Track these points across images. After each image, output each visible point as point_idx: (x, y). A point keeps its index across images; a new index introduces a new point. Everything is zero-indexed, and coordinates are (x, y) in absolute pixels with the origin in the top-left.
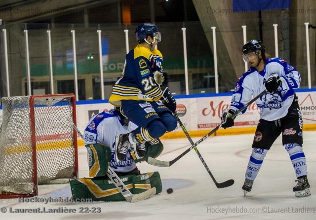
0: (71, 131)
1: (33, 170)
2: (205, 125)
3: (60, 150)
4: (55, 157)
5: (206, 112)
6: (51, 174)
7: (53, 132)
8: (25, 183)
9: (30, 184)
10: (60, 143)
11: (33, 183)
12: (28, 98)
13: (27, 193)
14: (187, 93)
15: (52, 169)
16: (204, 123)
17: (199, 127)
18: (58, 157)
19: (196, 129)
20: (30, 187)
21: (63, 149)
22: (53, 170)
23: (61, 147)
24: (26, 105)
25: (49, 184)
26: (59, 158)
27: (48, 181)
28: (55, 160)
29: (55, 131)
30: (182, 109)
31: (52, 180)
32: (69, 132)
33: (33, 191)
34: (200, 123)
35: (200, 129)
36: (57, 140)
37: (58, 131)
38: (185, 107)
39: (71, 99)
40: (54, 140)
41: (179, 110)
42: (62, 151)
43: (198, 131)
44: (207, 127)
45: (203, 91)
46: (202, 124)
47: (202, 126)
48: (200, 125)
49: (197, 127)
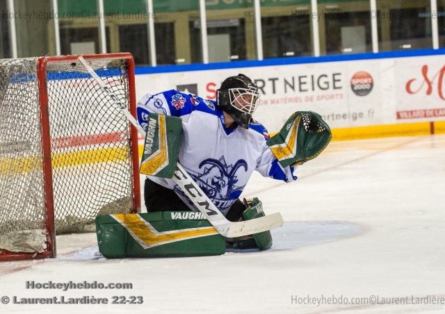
0: (126, 128)
1: (46, 205)
2: (412, 112)
3: (104, 164)
4: (95, 180)
5: (413, 87)
6: (88, 214)
7: (89, 129)
8: (29, 231)
9: (39, 232)
10: (104, 152)
11: (45, 231)
12: (34, 62)
13: (32, 251)
14: (376, 50)
15: (88, 203)
16: (409, 109)
17: (399, 116)
18: (100, 178)
19: (394, 121)
20: (38, 239)
21: (109, 162)
22: (91, 205)
23: (106, 159)
24: (31, 77)
25: (83, 232)
26: (103, 181)
27: (81, 227)
28: (94, 185)
29: (94, 129)
30: (366, 81)
31: (88, 224)
32: (122, 129)
33: (45, 246)
34: (400, 109)
35: (400, 121)
36: (97, 145)
37: (99, 128)
38: (369, 76)
39: (126, 63)
40: (92, 146)
41: (359, 83)
42: (108, 167)
43: (397, 125)
44: (414, 117)
45: (407, 44)
46: (405, 111)
47: (405, 115)
48: (402, 112)
49: (395, 116)
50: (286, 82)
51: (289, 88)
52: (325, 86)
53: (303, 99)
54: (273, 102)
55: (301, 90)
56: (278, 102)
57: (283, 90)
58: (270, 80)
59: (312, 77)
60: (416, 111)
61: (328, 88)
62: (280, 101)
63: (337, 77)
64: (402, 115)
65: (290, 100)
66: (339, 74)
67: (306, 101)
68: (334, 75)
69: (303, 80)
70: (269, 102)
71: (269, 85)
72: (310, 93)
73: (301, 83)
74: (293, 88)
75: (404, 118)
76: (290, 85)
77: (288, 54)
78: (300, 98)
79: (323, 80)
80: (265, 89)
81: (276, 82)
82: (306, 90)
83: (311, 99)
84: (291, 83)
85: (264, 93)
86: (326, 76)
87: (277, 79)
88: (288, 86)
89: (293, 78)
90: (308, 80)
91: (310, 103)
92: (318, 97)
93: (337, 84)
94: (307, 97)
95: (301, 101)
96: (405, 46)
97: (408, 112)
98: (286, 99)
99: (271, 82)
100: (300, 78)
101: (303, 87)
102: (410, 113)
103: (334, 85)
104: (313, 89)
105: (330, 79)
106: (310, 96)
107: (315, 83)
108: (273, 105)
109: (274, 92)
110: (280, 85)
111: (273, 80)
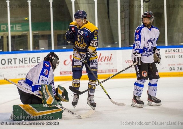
2: (66, 72)
14: (53, 49)
17: (61, 73)
19: (59, 75)
35: (62, 75)
43: (60, 77)
44: (67, 74)
45: (65, 47)
46: (63, 72)
47: (63, 73)
48: (62, 72)
49: (60, 73)
50: (20, 60)
51: (21, 62)
52: (34, 62)
53: (26, 67)
54: (14, 67)
55: (25, 63)
56: (16, 67)
57: (19, 63)
58: (14, 59)
59: (29, 58)
60: (67, 72)
61: (35, 62)
62: (17, 67)
63: (38, 59)
64: (62, 73)
65: (21, 67)
66: (39, 57)
67: (27, 67)
68: (37, 58)
69: (26, 59)
70: (13, 67)
71: (13, 61)
72: (28, 64)
73: (25, 61)
74: (22, 62)
75: (63, 74)
76: (21, 61)
77: (21, 49)
78: (25, 66)
79: (33, 59)
80: (12, 62)
81: (16, 60)
82: (27, 63)
83: (29, 66)
84: (22, 60)
85: (11, 64)
86: (34, 58)
87: (16, 59)
88: (20, 62)
89: (22, 59)
90: (28, 59)
91: (28, 68)
92: (31, 66)
93: (39, 61)
94: (27, 66)
95: (25, 67)
96: (64, 48)
97: (64, 72)
98: (19, 66)
99: (14, 60)
100: (25, 58)
101: (26, 62)
102: (65, 72)
103: (37, 61)
104: (30, 63)
105: (36, 59)
106: (28, 65)
107: (30, 60)
108: (15, 68)
109: (15, 64)
110: (17, 61)
111: (15, 59)
